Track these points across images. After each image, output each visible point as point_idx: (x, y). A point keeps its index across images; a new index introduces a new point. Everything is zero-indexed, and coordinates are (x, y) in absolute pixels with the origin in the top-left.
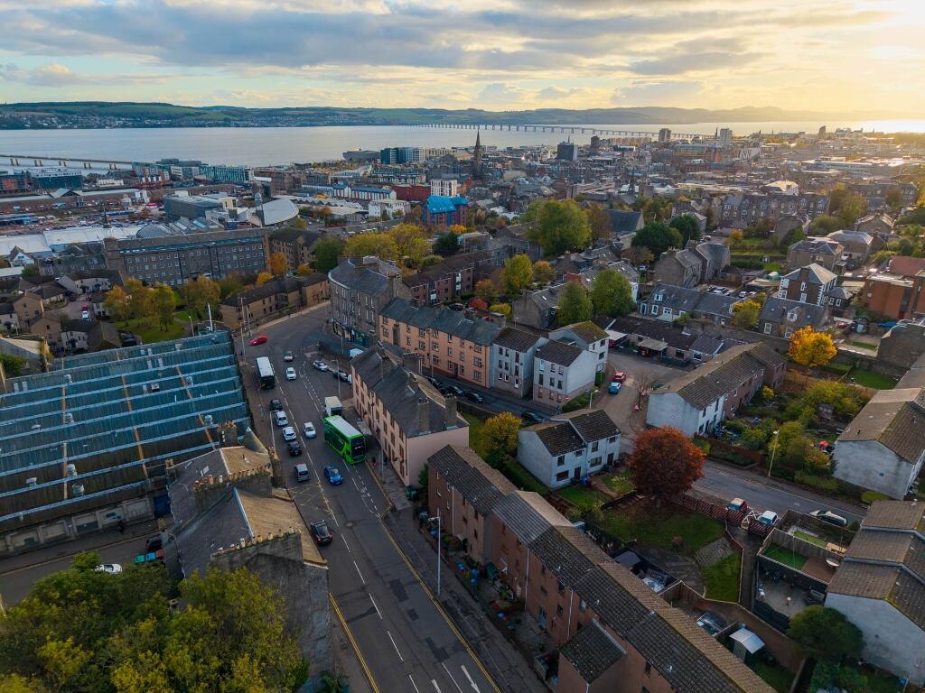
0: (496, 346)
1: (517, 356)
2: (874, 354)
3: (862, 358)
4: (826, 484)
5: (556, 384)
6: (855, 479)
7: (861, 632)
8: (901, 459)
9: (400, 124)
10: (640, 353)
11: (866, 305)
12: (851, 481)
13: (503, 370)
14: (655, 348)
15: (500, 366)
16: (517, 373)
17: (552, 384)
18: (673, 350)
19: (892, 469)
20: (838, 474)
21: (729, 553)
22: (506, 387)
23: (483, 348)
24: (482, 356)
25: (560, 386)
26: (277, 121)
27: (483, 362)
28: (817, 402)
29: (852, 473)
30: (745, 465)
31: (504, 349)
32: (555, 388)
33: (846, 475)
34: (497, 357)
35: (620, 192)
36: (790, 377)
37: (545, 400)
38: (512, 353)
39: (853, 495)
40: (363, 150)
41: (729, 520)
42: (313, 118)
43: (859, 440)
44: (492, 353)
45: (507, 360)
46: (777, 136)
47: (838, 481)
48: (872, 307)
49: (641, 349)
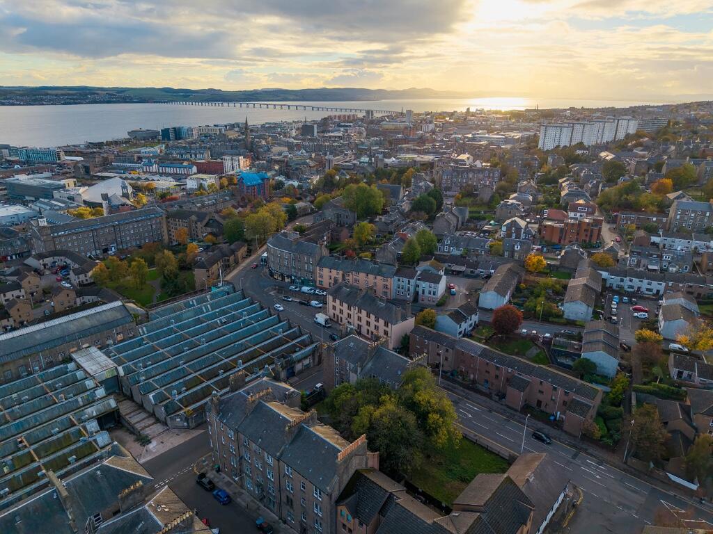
0: (396, 278)
1: (409, 281)
2: (558, 263)
3: (554, 265)
4: (562, 321)
5: (432, 293)
6: (572, 317)
7: (594, 364)
8: (588, 306)
9: (155, 102)
10: (453, 274)
11: (543, 237)
12: (570, 318)
13: (400, 289)
14: (460, 270)
15: (399, 288)
16: (409, 290)
17: (430, 293)
18: (469, 270)
19: (586, 311)
20: (565, 316)
21: (539, 351)
22: (402, 298)
23: (389, 279)
24: (388, 284)
25: (434, 294)
26: (42, 100)
27: (389, 287)
28: (546, 288)
29: (571, 315)
30: (528, 318)
31: (401, 278)
32: (432, 295)
33: (569, 316)
34: (397, 283)
35: (360, 163)
36: (527, 278)
37: (426, 302)
38: (406, 280)
39: (571, 323)
40: (144, 129)
41: (534, 339)
42: (75, 97)
43: (572, 300)
44: (394, 281)
45: (403, 284)
46: (440, 114)
47: (566, 319)
48: (547, 238)
49: (453, 271)
